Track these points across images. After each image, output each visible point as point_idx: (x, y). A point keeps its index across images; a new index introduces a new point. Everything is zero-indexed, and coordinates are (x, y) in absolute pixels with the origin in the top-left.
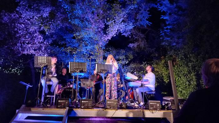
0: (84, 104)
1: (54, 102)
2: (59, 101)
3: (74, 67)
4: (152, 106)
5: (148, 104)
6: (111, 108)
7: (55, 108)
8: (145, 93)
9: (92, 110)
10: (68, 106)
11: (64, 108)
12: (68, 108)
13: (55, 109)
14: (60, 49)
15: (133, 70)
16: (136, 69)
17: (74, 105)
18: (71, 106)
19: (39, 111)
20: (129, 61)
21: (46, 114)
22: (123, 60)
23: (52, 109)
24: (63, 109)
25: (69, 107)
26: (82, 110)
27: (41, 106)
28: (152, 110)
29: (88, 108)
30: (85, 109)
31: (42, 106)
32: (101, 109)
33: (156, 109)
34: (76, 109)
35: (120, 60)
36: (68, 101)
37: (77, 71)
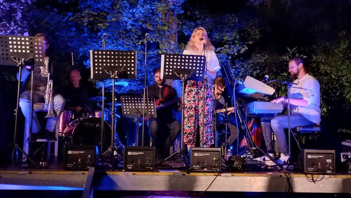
0: (133, 159)
1: (56, 154)
2: (70, 152)
3: (102, 63)
4: (313, 163)
5: (302, 160)
6: (203, 168)
7: (59, 169)
8: (294, 130)
9: (155, 173)
10: (91, 166)
11: (83, 168)
12: (92, 169)
13: (61, 172)
14: (63, 18)
15: (259, 71)
16: (267, 68)
17: (109, 162)
18: (101, 164)
19: (20, 177)
20: (248, 45)
21: (39, 185)
22: (234, 44)
23: (53, 172)
24: (81, 172)
25: (97, 168)
26: (130, 174)
27: (23, 165)
28: (312, 174)
29: (143, 169)
30: (136, 173)
31: (26, 165)
32: (178, 171)
33: (323, 172)
34: (113, 171)
35: (225, 43)
36: (93, 151)
37: (111, 73)
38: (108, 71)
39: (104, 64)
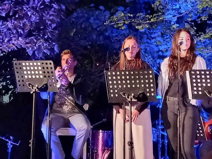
37: (127, 97)
38: (124, 94)
39: (120, 86)
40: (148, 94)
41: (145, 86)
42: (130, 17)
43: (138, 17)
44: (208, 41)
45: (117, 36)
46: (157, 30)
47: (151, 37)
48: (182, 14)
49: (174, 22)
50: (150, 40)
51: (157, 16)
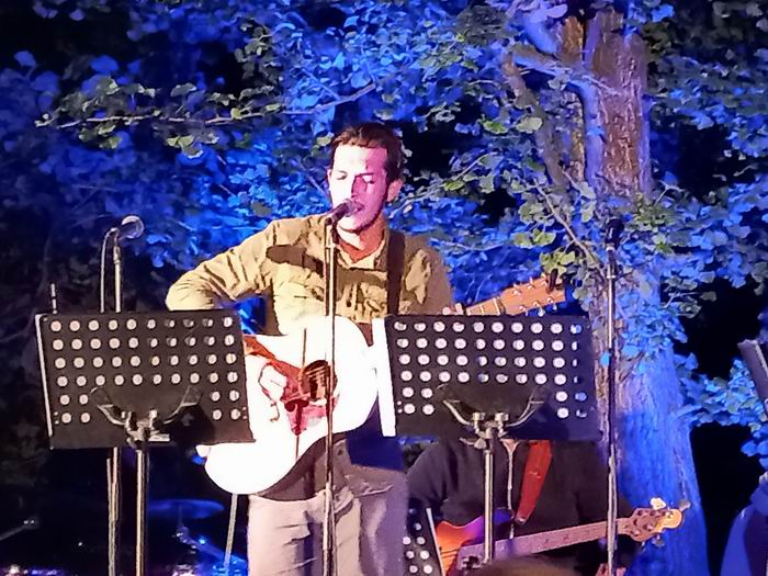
37: (127, 424)
38: (117, 412)
39: (100, 381)
40: (217, 415)
41: (204, 378)
42: (143, 100)
43: (178, 99)
44: (457, 205)
45: (85, 177)
46: (253, 154)
47: (227, 183)
48: (354, 91)
49: (323, 124)
50: (226, 196)
51: (254, 97)
